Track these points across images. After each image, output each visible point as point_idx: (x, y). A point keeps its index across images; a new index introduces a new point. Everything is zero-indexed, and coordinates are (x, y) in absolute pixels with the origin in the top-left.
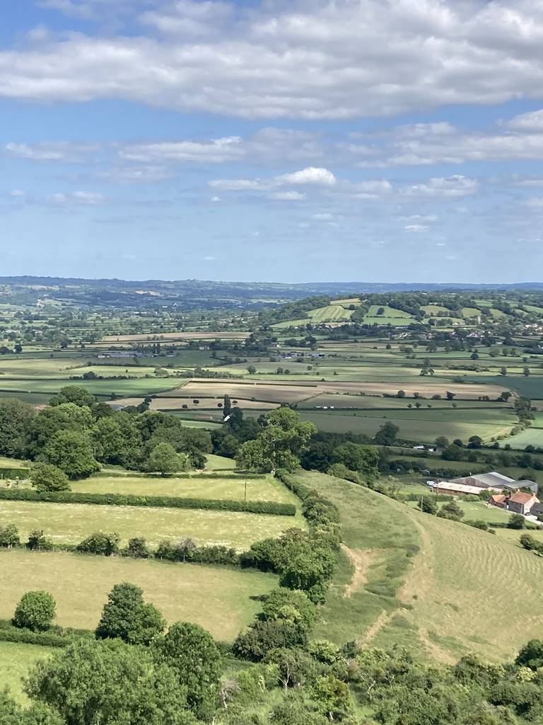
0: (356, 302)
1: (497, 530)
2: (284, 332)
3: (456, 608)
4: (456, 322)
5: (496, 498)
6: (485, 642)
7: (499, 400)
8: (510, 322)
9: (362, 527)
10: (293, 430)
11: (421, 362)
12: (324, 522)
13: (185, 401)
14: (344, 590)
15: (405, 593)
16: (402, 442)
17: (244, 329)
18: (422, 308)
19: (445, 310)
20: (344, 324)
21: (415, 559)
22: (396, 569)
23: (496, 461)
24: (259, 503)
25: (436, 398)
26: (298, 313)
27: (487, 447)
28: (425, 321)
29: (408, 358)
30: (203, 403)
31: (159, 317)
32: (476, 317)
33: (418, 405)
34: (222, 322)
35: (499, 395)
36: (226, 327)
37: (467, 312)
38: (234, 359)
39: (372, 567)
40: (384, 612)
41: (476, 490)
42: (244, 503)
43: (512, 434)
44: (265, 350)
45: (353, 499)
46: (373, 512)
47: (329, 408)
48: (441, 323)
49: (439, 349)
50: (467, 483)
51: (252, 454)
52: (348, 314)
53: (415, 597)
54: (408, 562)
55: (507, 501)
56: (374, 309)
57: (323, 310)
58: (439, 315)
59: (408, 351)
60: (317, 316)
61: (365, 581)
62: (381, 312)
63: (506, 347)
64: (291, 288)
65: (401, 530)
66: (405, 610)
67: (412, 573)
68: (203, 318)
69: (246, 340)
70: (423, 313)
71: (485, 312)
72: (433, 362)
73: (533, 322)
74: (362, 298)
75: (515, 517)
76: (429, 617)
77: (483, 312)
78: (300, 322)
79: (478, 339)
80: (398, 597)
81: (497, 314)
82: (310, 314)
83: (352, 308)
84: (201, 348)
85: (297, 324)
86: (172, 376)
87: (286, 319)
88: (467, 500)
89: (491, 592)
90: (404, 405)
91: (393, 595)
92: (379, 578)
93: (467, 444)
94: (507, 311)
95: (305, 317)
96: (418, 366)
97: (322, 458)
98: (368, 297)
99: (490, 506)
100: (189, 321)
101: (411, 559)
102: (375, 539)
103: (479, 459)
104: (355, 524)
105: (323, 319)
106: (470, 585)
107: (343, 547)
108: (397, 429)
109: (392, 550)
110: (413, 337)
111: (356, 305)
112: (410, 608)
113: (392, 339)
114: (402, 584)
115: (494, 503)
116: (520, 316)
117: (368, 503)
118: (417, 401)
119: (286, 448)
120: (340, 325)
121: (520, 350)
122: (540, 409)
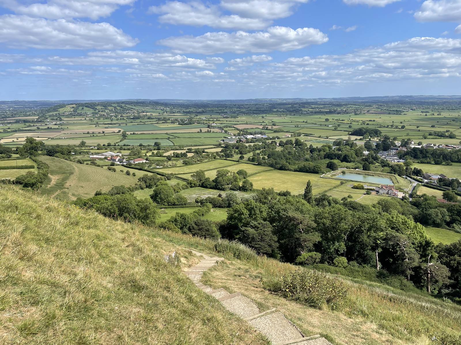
0: (74, 105)
1: (104, 167)
2: (50, 116)
3: (82, 187)
4: (106, 111)
5: (108, 158)
6: (89, 194)
7: (118, 132)
8: (122, 110)
9: (57, 169)
10: (34, 144)
11: (96, 123)
12: (43, 169)
13: (13, 139)
14: (47, 187)
15: (67, 185)
16: (87, 146)
17: (36, 115)
18: (96, 107)
19: (103, 107)
20: (71, 112)
21: (72, 176)
22: (65, 179)
23: (113, 149)
24: (22, 166)
25: (99, 133)
26: (55, 110)
27: (112, 145)
28: (97, 111)
29: (92, 122)
30: (20, 140)
31: (5, 113)
32: (112, 109)
33: (93, 135)
34: (28, 114)
35: (118, 131)
36: (29, 115)
37: (110, 108)
38: (32, 125)
39: (58, 179)
40: (59, 190)
41: (103, 157)
42: (17, 166)
43: (120, 141)
44: (44, 122)
45: (55, 162)
46: (61, 165)
47: (65, 138)
48: (102, 111)
49: (101, 119)
50: (101, 155)
51: (21, 152)
52: (72, 110)
53: (70, 186)
54: (69, 177)
55: (111, 159)
56: (81, 108)
57: (63, 108)
58: (101, 109)
59: (91, 120)
60: (61, 110)
61: (55, 183)
62: (83, 108)
63: (121, 117)
64: (53, 102)
65: (69, 169)
66: (66, 189)
67: (70, 180)
68: (21, 113)
69: (37, 119)
70: (96, 109)
71: (115, 107)
72: (99, 123)
73: (129, 110)
74: (76, 105)
75: (112, 163)
76: (73, 190)
77: (114, 108)
78: (56, 113)
79: (113, 116)
80: (64, 186)
81: (119, 108)
82: (59, 110)
83: (73, 108)
84: (20, 122)
85: (54, 113)
86: (9, 132)
87: (51, 112)
88: (100, 160)
89: (94, 182)
90: (89, 135)
91: (63, 186)
92: (59, 182)
93: (107, 145)
94: (121, 107)
95: (57, 111)
96: (95, 124)
97: (54, 152)
98: (79, 104)
99: (107, 161)
100: (16, 113)
101: (70, 176)
102: (60, 172)
103: (108, 149)
104: (54, 169)
105: (64, 111)
106: (88, 181)
107: (49, 175)
108: (86, 143)
109: (65, 174)
110: (93, 116)
111: (74, 107)
112: (68, 188)
113: (87, 117)
114: (66, 182)
115: (108, 160)
116: (125, 108)
117: (60, 162)
118: (94, 134)
119: (32, 150)
120: (69, 113)
121: (125, 118)
122: (130, 134)
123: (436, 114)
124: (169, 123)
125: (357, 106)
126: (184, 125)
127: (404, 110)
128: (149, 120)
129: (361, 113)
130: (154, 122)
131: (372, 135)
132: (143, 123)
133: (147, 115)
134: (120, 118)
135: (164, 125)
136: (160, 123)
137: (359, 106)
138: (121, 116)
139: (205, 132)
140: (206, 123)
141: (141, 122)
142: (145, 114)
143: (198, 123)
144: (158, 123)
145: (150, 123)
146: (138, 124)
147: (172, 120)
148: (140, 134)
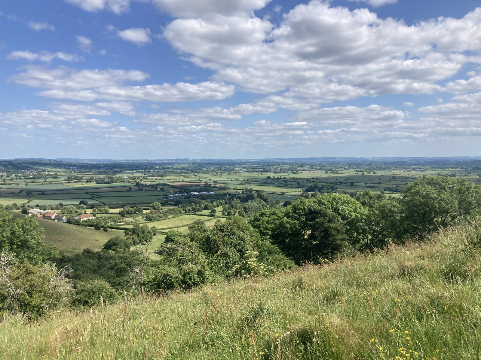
7: (19, 193)
35: (19, 191)
43: (28, 202)
55: (44, 216)
63: (17, 177)
93: (13, 206)
121: (22, 178)
122: (37, 194)
123: (372, 173)
124: (83, 182)
125: (290, 166)
126: (105, 183)
127: (338, 169)
128: (55, 180)
129: (297, 172)
130: (63, 182)
131: (329, 190)
132: (49, 183)
133: (50, 174)
134: (15, 178)
135: (76, 185)
136: (71, 183)
137: (291, 166)
138: (15, 176)
139: (136, 191)
140: (132, 182)
141: (45, 181)
142: (47, 173)
143: (122, 182)
144: (69, 182)
145: (58, 182)
146: (42, 184)
147: (86, 179)
148: (51, 194)
